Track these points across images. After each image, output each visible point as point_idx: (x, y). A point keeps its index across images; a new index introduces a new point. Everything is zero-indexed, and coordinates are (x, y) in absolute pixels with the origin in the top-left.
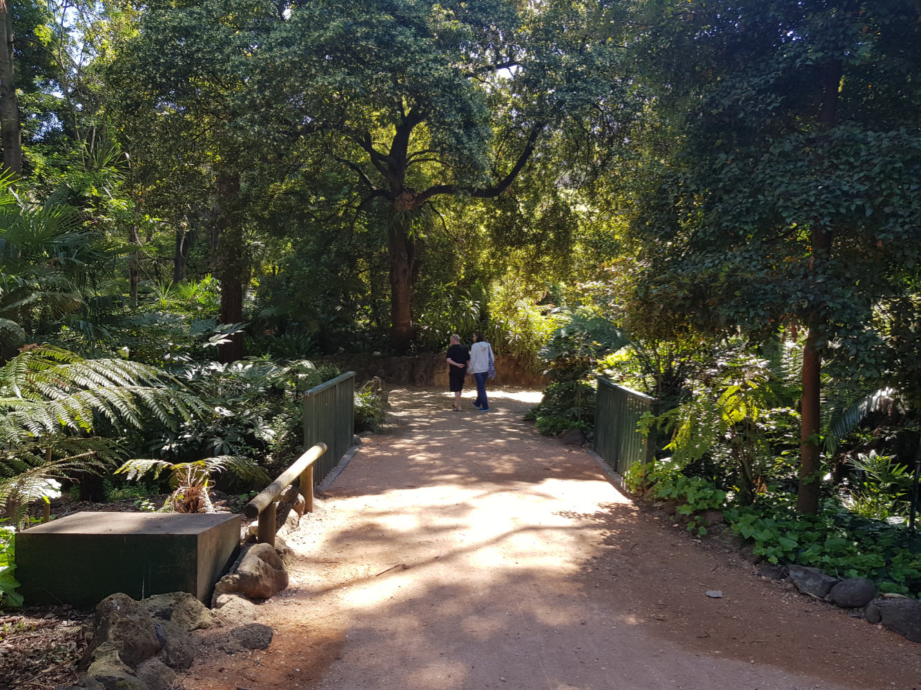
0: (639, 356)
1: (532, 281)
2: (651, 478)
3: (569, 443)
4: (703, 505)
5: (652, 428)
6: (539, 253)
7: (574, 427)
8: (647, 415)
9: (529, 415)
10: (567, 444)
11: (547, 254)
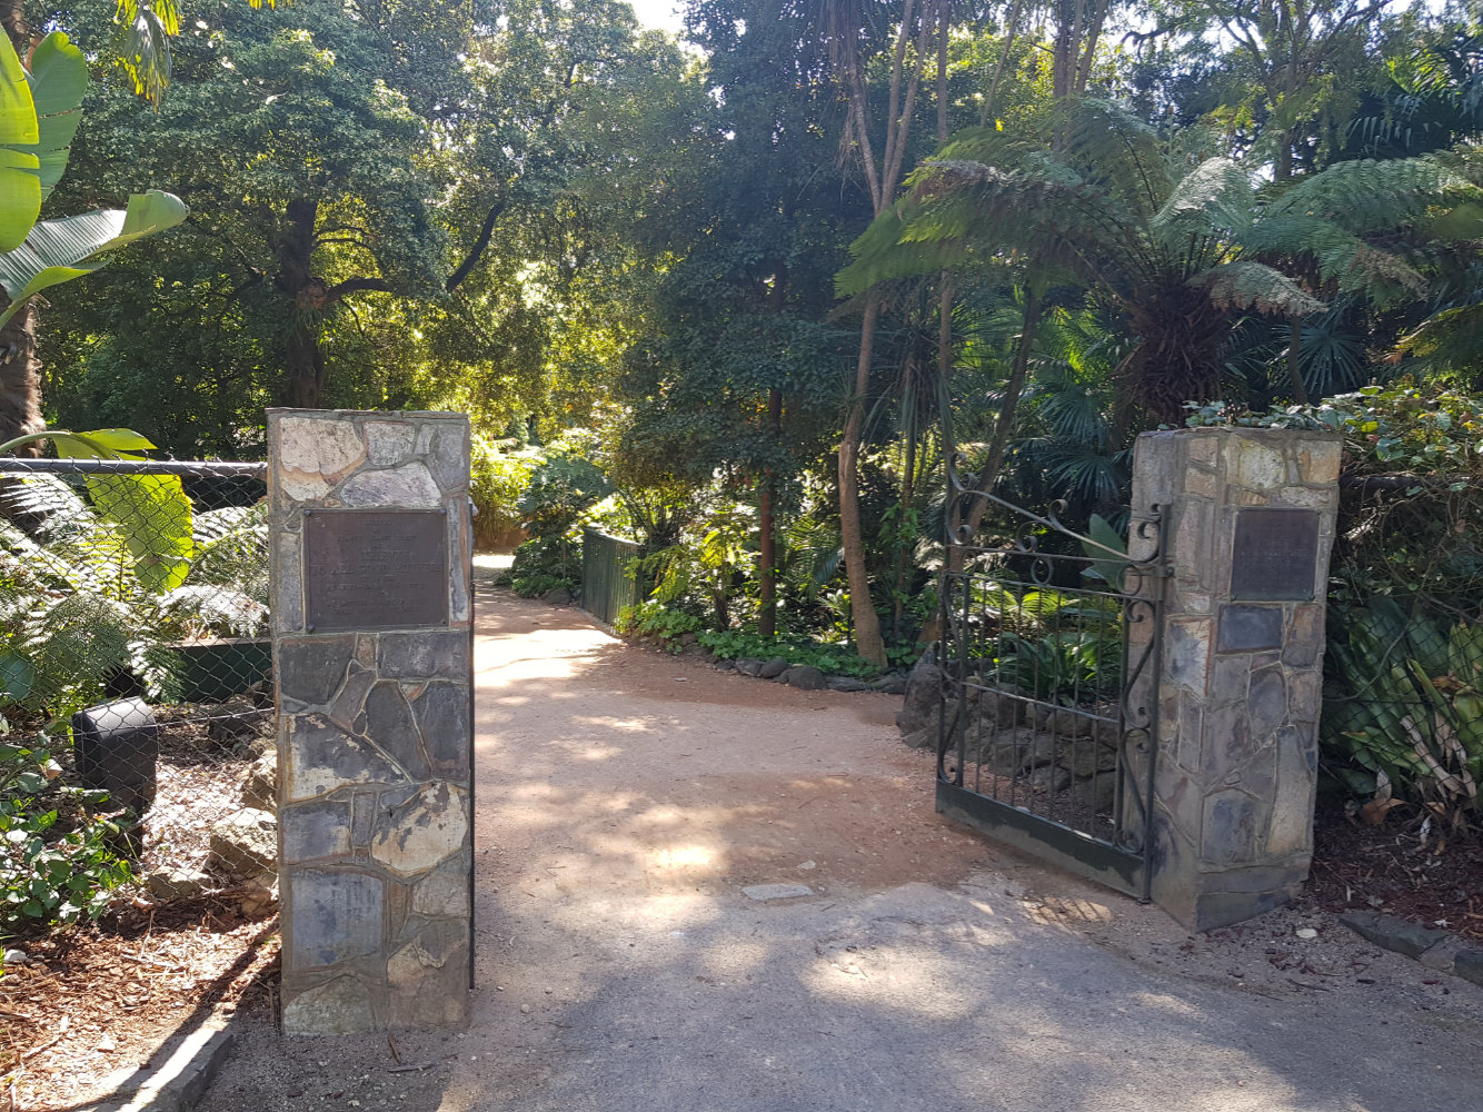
0: (629, 506)
1: (490, 408)
2: (638, 618)
3: (556, 603)
4: (680, 629)
5: (639, 570)
6: (499, 371)
7: (559, 586)
8: (635, 561)
9: (502, 581)
10: (552, 604)
11: (510, 375)
